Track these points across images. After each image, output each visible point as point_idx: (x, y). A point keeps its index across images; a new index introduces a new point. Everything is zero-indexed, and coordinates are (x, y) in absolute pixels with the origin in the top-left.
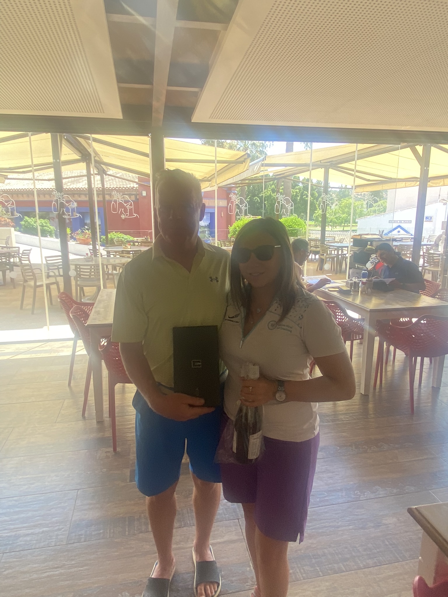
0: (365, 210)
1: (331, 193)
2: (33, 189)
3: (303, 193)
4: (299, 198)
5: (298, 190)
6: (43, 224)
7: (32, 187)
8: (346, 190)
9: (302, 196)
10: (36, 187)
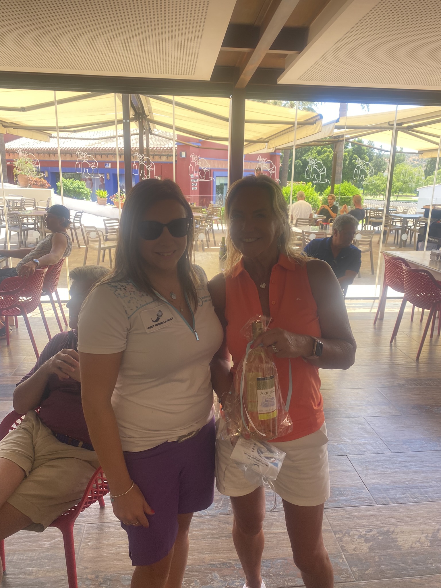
0: (423, 177)
1: (384, 158)
2: (57, 148)
3: (352, 156)
4: (347, 162)
5: (347, 154)
6: (79, 186)
7: (56, 146)
8: (401, 155)
9: (351, 160)
10: (60, 146)
